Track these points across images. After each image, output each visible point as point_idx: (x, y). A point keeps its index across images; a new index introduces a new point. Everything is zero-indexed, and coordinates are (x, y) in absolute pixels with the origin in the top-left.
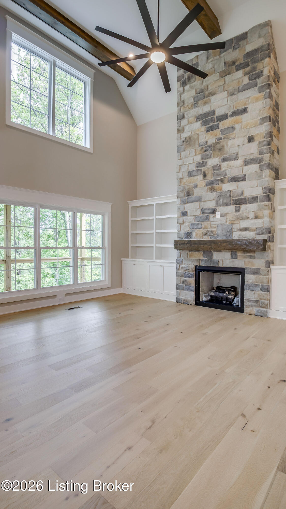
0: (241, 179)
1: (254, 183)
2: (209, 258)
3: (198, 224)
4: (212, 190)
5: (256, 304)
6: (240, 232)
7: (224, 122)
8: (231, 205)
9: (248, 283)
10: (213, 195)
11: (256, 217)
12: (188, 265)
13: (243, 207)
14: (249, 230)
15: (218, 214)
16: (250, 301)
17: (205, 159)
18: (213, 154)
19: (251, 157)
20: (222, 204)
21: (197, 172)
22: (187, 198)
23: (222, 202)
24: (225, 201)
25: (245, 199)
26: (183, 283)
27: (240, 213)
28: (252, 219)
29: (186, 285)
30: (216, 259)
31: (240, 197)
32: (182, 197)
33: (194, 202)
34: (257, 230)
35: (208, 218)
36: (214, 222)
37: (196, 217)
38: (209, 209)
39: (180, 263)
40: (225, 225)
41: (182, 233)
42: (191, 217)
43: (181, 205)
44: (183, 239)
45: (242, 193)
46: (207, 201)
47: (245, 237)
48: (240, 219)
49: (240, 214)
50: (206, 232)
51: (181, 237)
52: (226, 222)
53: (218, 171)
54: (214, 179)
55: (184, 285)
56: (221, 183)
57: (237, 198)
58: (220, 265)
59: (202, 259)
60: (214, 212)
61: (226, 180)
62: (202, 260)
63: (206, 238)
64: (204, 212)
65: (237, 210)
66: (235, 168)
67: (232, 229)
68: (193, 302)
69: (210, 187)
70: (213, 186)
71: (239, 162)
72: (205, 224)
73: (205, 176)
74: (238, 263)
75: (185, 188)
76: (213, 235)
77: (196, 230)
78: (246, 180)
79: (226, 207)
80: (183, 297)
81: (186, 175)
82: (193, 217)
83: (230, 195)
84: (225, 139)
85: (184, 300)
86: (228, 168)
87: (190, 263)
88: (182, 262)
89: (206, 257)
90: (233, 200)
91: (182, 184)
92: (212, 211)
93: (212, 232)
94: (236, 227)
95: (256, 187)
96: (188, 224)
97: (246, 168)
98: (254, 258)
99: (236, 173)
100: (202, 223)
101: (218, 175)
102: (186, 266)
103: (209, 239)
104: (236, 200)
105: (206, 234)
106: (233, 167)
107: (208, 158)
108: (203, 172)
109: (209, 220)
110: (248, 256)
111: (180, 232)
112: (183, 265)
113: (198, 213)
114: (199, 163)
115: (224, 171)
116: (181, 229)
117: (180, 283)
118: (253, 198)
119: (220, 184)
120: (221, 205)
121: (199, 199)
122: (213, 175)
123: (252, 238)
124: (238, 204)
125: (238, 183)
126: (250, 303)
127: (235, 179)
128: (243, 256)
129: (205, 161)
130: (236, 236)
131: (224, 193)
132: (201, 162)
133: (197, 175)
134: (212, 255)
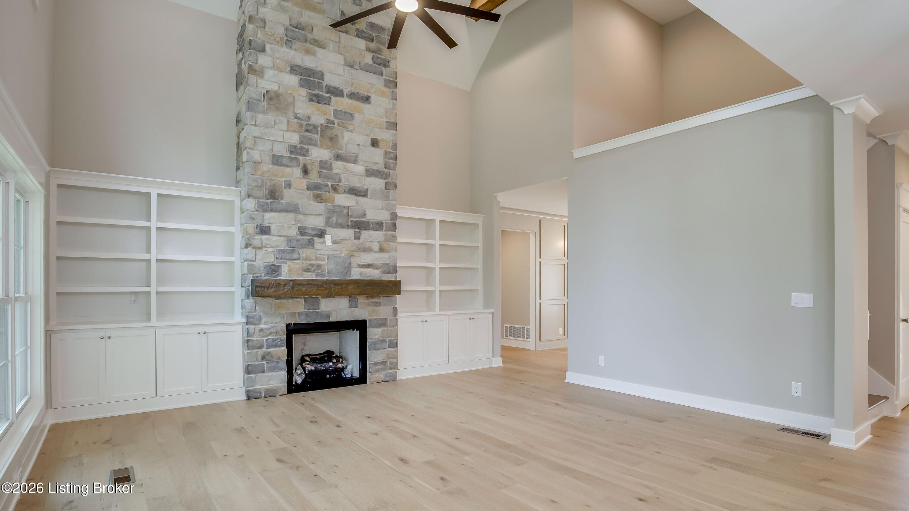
0: (363, 194)
1: (378, 203)
2: (314, 309)
3: (292, 252)
4: (318, 198)
5: (384, 367)
6: (362, 270)
7: (340, 100)
8: (348, 228)
9: (372, 340)
10: (321, 207)
11: (382, 250)
12: (273, 325)
13: (365, 234)
14: (372, 266)
15: (328, 239)
16: (376, 364)
17: (306, 144)
18: (321, 141)
19: (375, 168)
20: (336, 223)
21: (291, 161)
22: (269, 201)
23: (336, 222)
24: (340, 221)
25: (368, 222)
26: (263, 358)
27: (361, 241)
28: (376, 252)
29: (268, 363)
30: (325, 310)
31: (361, 219)
32: (258, 198)
33: (284, 212)
34: (382, 267)
35: (311, 244)
36: (321, 251)
37: (289, 239)
38: (313, 228)
39: (256, 322)
40: (339, 257)
41: (260, 266)
42: (278, 237)
43: (256, 212)
44: (261, 276)
45: (365, 215)
46: (310, 215)
47: (368, 277)
48: (362, 250)
49: (362, 243)
50: (309, 267)
51: (255, 274)
52: (341, 253)
53: (328, 171)
54: (320, 182)
55: (265, 363)
56: (332, 191)
57: (357, 220)
58: (333, 319)
59: (301, 312)
60: (321, 234)
61: (340, 189)
62: (299, 314)
63: (307, 276)
64: (305, 232)
65: (357, 238)
66: (354, 175)
67: (350, 263)
68: (285, 390)
69: (315, 194)
70: (321, 193)
71: (360, 169)
72: (305, 253)
73: (305, 171)
74: (358, 314)
75: (266, 183)
76: (320, 271)
77: (289, 263)
78: (369, 196)
79: (341, 230)
80: (262, 385)
81: (268, 159)
82: (283, 238)
83: (348, 213)
84: (340, 126)
85: (267, 390)
86: (345, 172)
87: (278, 320)
88: (260, 320)
89: (308, 308)
90: (351, 221)
91: (259, 173)
92: (319, 233)
93: (319, 266)
94: (355, 261)
95: (381, 209)
96: (272, 249)
97: (369, 179)
98: (378, 304)
99: (355, 182)
100: (301, 251)
101: (328, 178)
102: (269, 326)
103: (313, 277)
104: (355, 222)
105: (307, 270)
106: (352, 174)
107: (310, 145)
108: (301, 165)
109: (313, 246)
110: (372, 302)
111: (254, 263)
112: (262, 326)
113: (294, 232)
114: (295, 147)
115: (337, 174)
116: (258, 257)
117: (255, 360)
118: (377, 224)
119: (330, 192)
120: (334, 225)
121: (293, 209)
122: (320, 175)
123: (378, 277)
124: (358, 228)
125: (358, 198)
126: (377, 367)
127: (354, 192)
128: (366, 303)
129: (306, 147)
130: (356, 274)
131: (338, 207)
132: (299, 146)
133: (291, 167)
134: (318, 304)
